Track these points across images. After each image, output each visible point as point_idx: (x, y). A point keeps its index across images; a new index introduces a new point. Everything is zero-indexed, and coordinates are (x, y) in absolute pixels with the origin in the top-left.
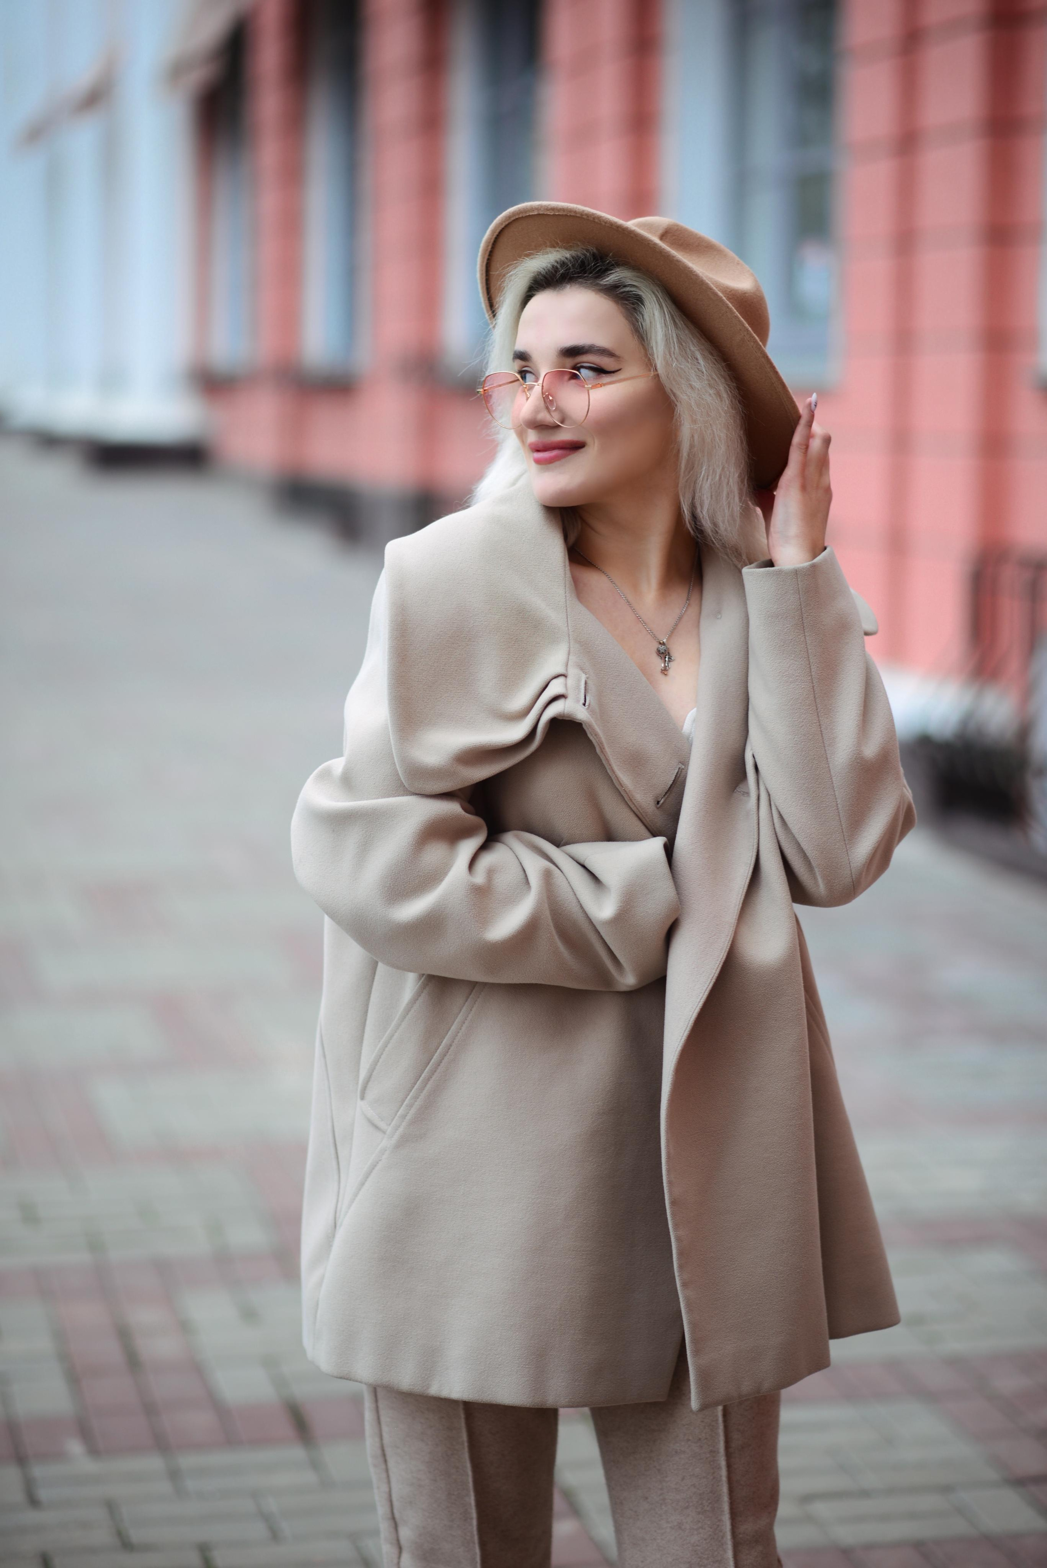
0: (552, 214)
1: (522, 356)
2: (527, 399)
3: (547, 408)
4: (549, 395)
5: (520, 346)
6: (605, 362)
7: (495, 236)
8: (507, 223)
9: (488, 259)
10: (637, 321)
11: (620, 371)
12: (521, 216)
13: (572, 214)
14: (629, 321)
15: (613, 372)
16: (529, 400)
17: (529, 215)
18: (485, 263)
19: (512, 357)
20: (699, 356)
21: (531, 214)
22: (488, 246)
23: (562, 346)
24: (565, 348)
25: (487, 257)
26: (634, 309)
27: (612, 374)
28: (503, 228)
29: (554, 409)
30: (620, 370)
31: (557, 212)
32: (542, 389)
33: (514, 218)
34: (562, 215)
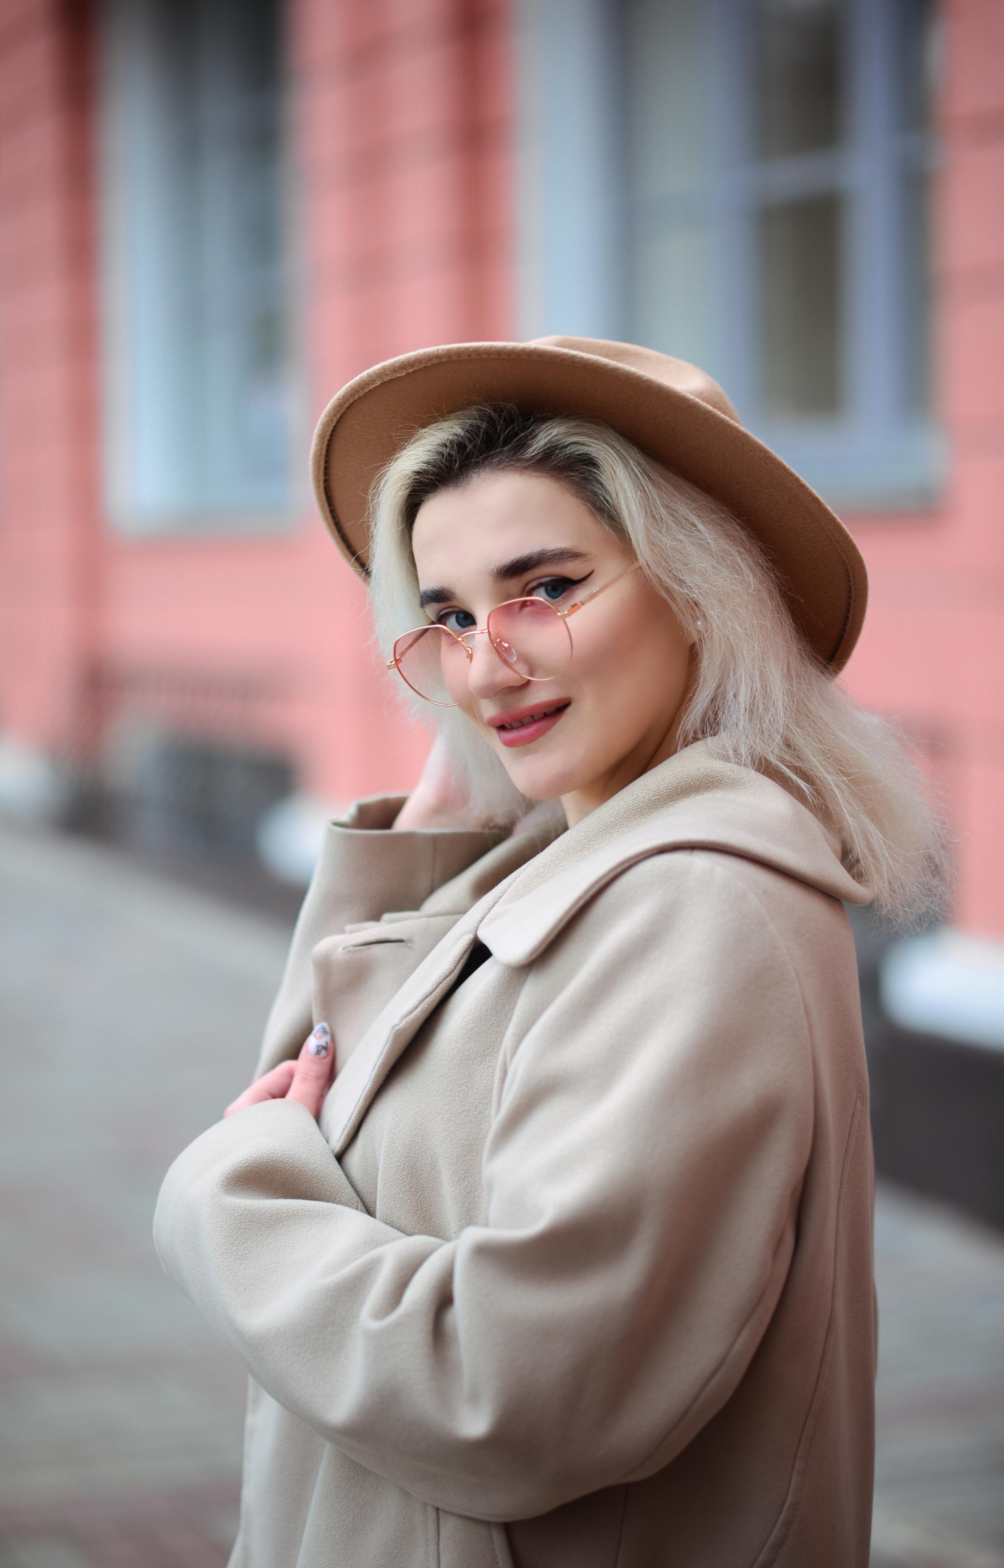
0: (404, 374)
1: (439, 596)
2: (471, 657)
3: (506, 662)
4: (501, 641)
5: (428, 583)
6: (570, 569)
7: (326, 443)
8: (339, 416)
9: (326, 481)
10: (595, 494)
11: (593, 575)
12: (357, 397)
13: (435, 361)
14: (583, 499)
15: (585, 579)
16: (475, 658)
17: (370, 390)
18: (322, 490)
19: (418, 602)
20: (694, 519)
21: (371, 388)
22: (319, 461)
23: (497, 566)
24: (504, 566)
25: (322, 478)
26: (585, 479)
27: (584, 582)
28: (335, 427)
29: (515, 659)
30: (592, 572)
31: (410, 369)
32: (490, 636)
33: (348, 404)
34: (420, 369)
